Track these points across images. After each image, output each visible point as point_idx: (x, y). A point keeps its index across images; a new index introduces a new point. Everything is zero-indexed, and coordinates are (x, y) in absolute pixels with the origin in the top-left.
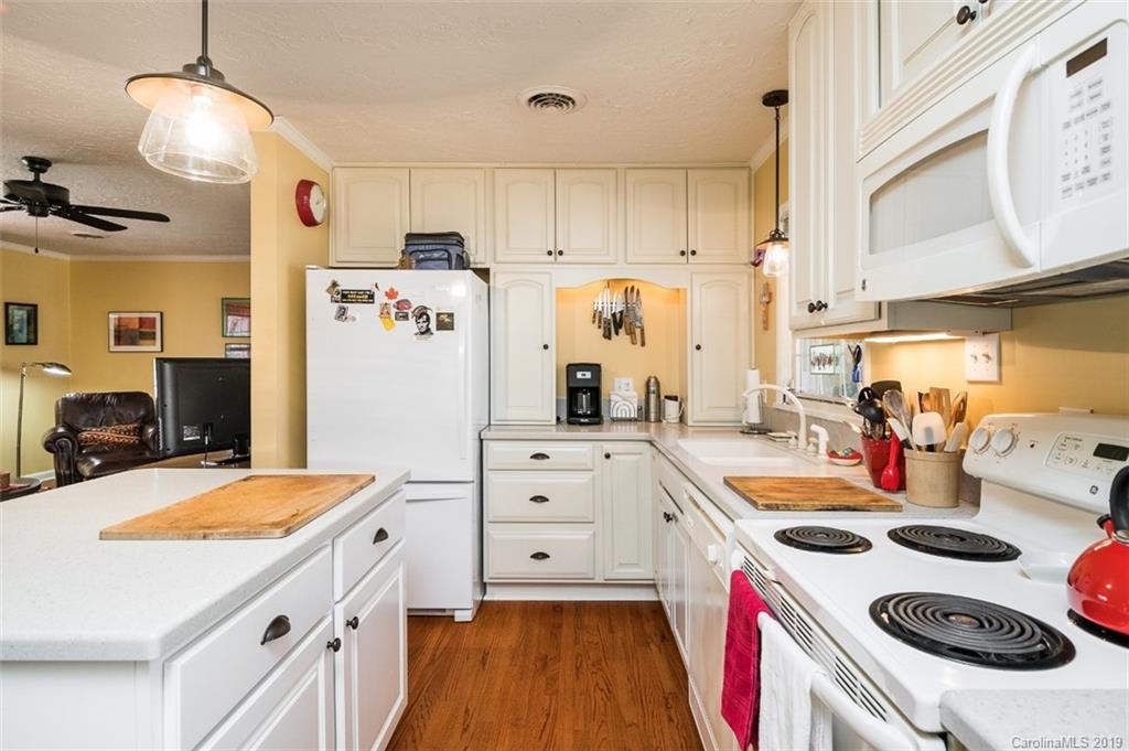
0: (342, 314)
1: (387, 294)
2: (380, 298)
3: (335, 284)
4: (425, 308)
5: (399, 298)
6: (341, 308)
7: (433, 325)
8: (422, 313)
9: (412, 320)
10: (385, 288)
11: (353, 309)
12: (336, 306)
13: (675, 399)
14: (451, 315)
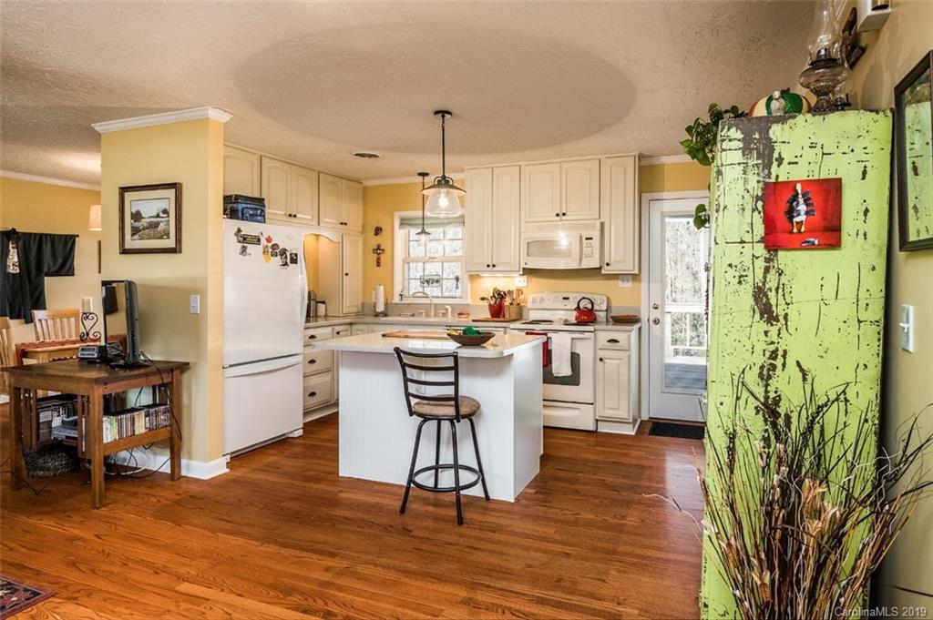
0: (244, 250)
1: (267, 239)
2: (263, 241)
3: (239, 231)
4: (285, 250)
5: (273, 243)
6: (243, 247)
7: (288, 261)
8: (284, 252)
9: (279, 257)
10: (266, 236)
11: (250, 248)
12: (240, 245)
13: (323, 303)
14: (296, 255)
